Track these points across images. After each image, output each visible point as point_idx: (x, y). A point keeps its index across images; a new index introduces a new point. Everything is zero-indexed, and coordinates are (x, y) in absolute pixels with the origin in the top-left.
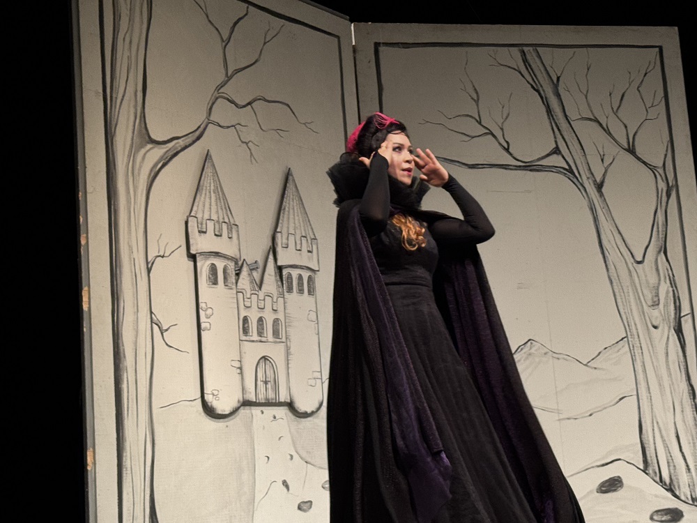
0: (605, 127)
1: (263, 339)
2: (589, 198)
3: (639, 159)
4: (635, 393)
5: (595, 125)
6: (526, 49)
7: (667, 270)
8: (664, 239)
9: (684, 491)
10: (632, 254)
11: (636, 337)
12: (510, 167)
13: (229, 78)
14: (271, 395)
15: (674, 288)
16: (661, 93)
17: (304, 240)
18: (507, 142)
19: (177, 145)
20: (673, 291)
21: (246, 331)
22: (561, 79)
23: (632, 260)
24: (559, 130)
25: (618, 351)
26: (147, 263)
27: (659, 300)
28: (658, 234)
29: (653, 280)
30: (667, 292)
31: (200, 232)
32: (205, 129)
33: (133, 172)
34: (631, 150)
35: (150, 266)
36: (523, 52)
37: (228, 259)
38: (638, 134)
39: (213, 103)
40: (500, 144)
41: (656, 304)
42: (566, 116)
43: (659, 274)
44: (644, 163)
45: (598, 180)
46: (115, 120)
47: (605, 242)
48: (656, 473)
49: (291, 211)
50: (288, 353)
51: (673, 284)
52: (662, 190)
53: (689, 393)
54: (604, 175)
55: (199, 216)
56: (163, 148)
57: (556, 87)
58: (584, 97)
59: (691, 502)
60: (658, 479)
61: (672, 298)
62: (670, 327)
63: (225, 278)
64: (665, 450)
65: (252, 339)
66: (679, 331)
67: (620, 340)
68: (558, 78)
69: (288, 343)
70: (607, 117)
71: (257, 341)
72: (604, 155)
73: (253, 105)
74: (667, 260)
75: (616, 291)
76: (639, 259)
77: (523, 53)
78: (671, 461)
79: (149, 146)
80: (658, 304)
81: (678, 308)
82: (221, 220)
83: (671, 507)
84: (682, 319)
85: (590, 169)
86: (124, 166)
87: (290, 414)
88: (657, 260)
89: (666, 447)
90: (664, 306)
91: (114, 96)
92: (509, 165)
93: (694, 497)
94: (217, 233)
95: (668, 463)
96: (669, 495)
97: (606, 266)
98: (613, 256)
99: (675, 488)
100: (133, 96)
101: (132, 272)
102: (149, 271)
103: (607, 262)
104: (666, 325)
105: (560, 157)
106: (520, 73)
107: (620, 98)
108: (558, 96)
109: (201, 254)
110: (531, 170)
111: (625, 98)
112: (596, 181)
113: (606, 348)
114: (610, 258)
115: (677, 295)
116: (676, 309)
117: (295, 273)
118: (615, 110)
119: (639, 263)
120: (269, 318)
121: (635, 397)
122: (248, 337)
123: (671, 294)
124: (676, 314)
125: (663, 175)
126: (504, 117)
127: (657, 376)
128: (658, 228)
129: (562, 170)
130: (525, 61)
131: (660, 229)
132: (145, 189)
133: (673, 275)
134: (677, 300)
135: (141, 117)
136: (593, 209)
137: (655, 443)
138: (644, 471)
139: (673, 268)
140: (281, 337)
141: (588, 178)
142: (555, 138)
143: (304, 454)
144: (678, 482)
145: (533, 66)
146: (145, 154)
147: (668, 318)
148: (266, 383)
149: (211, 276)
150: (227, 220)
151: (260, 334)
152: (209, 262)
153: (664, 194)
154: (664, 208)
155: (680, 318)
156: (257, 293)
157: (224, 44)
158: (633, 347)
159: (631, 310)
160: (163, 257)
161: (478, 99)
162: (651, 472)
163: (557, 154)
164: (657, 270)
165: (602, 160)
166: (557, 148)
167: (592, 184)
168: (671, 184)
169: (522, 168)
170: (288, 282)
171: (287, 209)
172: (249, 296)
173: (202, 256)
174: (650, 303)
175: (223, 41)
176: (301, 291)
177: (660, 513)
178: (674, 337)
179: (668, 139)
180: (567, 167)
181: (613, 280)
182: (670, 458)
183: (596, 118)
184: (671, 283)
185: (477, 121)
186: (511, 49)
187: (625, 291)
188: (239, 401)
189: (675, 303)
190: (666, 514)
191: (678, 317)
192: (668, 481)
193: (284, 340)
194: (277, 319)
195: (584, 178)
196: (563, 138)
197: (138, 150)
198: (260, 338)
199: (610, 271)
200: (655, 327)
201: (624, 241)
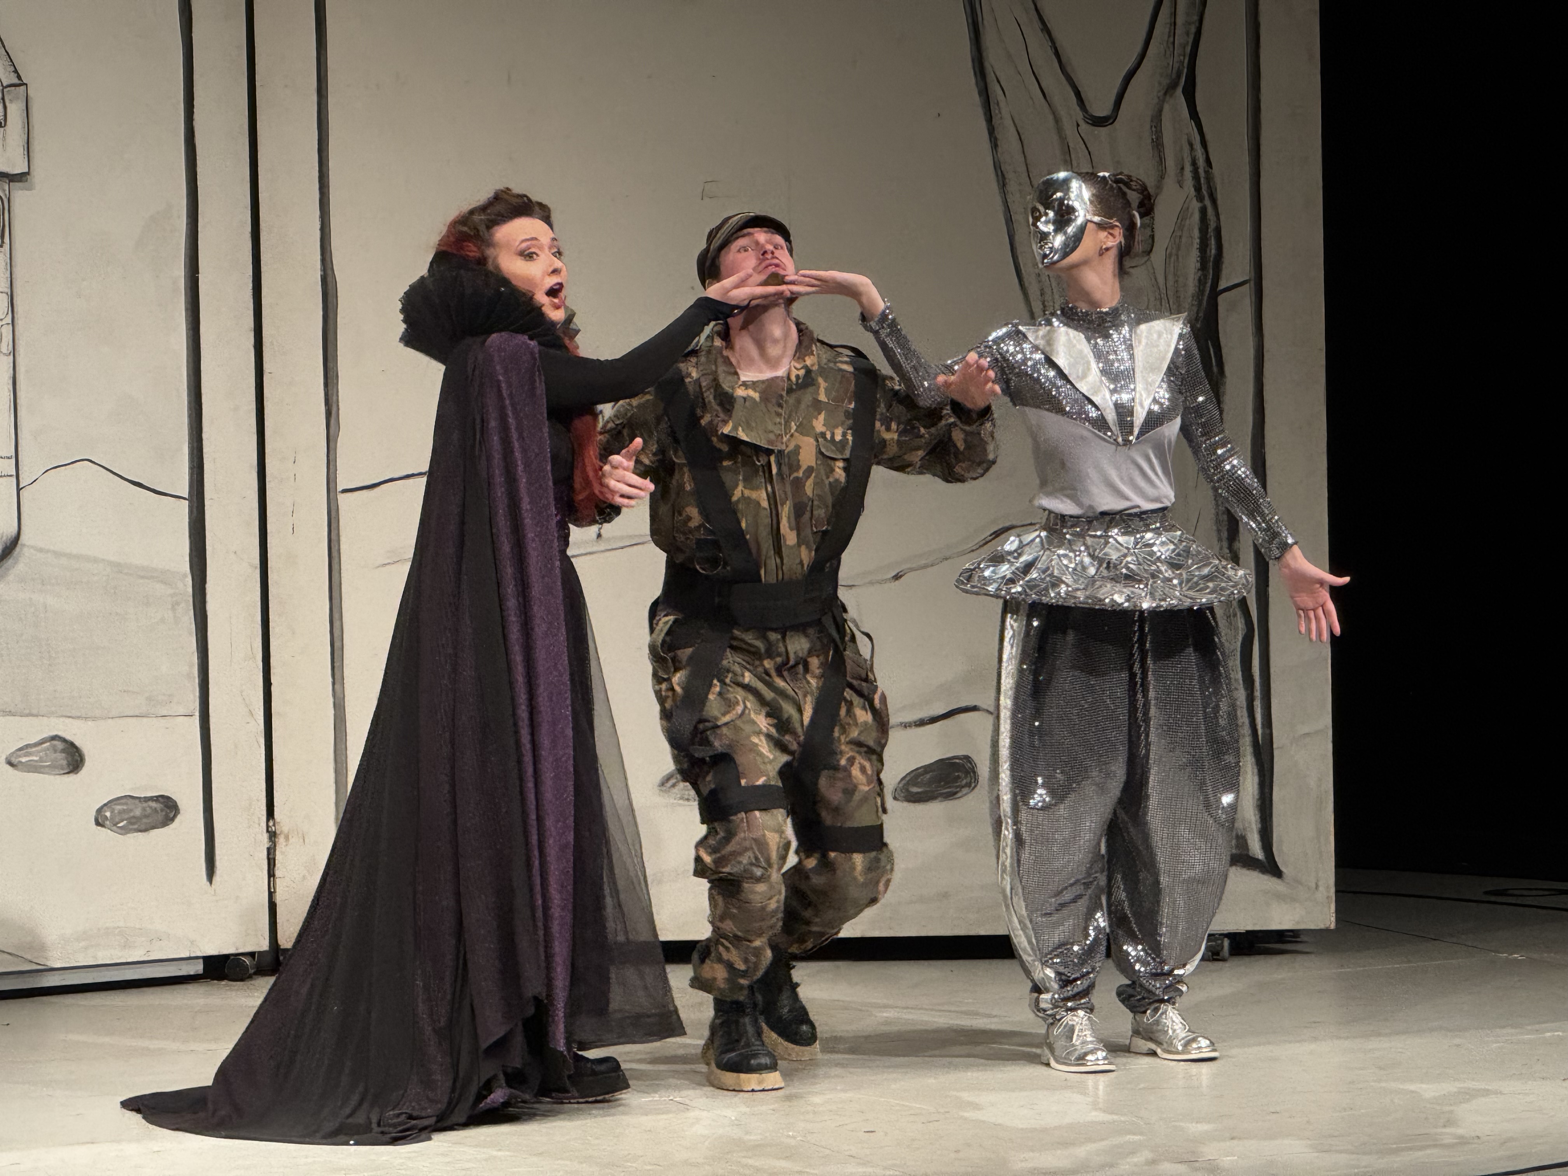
7: (1191, 144)
8: (1188, 51)
10: (1078, 94)
15: (1207, 202)
20: (1203, 211)
23: (1079, 115)
28: (1172, 34)
30: (1183, 215)
43: (1161, 160)
47: (994, 59)
51: (1205, 188)
61: (1196, 233)
74: (1194, 113)
76: (1102, 109)
80: (1149, 252)
84: (1221, 299)
88: (1157, 117)
90: (1168, 256)
97: (991, 131)
98: (1015, 97)
114: (1005, 110)
115: (1212, 225)
116: (1203, 267)
119: (1099, 122)
124: (1201, 282)
131: (1180, 20)
133: (1208, 162)
134: (1210, 238)
139: (1208, 137)
155: (1215, 294)
164: (1158, 144)
181: (1010, 176)
184: (1198, 189)
189: (1203, 246)
199: (1003, 146)
201: (1057, 54)
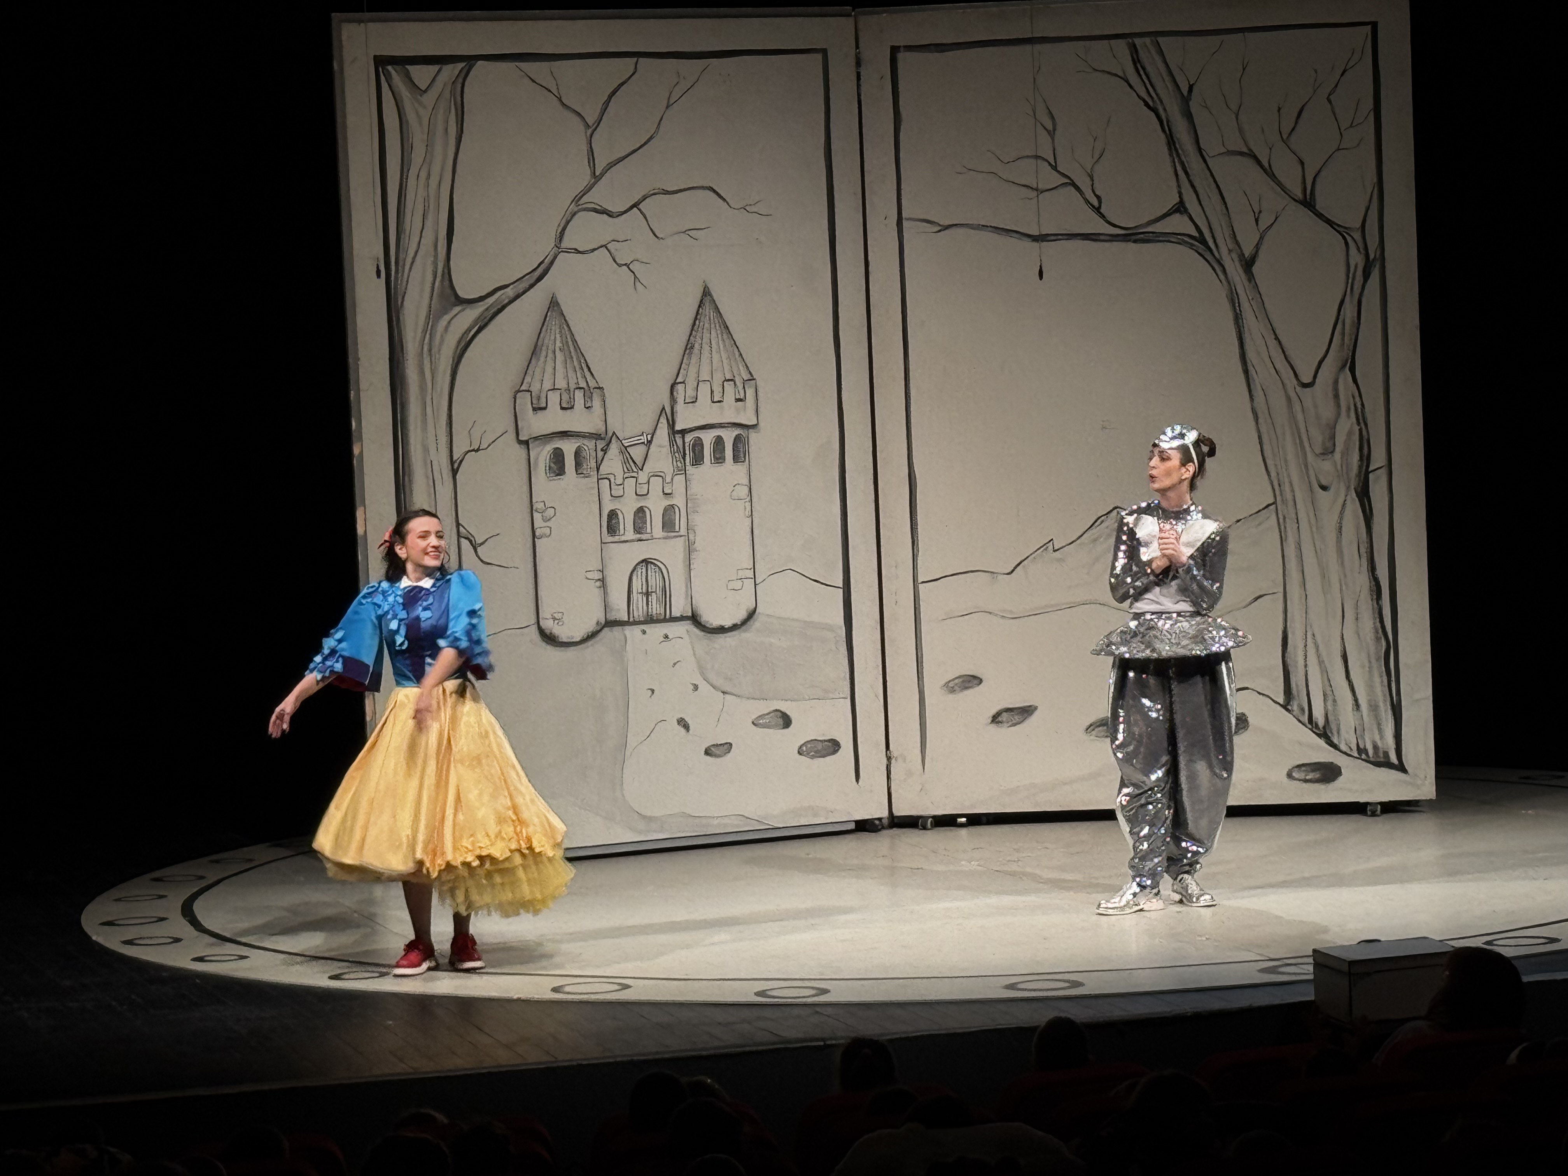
0: (1266, 165)
1: (644, 537)
2: (1229, 283)
3: (1320, 216)
4: (1281, 590)
5: (1249, 162)
6: (1138, 41)
7: (1353, 397)
8: (1351, 348)
9: (1347, 737)
10: (1295, 372)
11: (1291, 503)
12: (1102, 237)
13: (596, 178)
14: (656, 609)
15: (1363, 427)
16: (1368, 104)
17: (729, 386)
18: (1099, 198)
19: (503, 297)
20: (1361, 431)
21: (612, 529)
22: (1194, 87)
23: (1294, 382)
24: (1186, 173)
25: (1260, 524)
26: (452, 462)
27: (1334, 445)
28: (1343, 339)
29: (1327, 412)
30: (1350, 433)
31: (534, 409)
32: (552, 263)
33: (430, 349)
34: (1308, 203)
35: (456, 466)
36: (1134, 46)
37: (584, 437)
38: (1323, 173)
39: (568, 222)
40: (1087, 202)
41: (1328, 451)
42: (1200, 150)
43: (1338, 406)
44: (1329, 222)
45: (1248, 252)
46: (403, 288)
47: (1251, 355)
48: (1303, 710)
49: (706, 347)
50: (690, 549)
51: (1361, 419)
52: (1356, 266)
53: (1371, 591)
54: (1258, 247)
55: (535, 388)
56: (482, 306)
57: (1185, 101)
58: (1234, 116)
59: (1356, 755)
60: (1305, 719)
61: (1357, 443)
62: (1348, 488)
63: (578, 465)
64: (1322, 675)
65: (623, 538)
66: (1363, 494)
67: (1264, 509)
68: (1191, 88)
69: (691, 537)
70: (1270, 149)
71: (632, 541)
72: (1260, 212)
73: (640, 206)
74: (1355, 380)
75: (1263, 429)
76: (1306, 379)
77: (1134, 49)
78: (1329, 692)
79: (457, 309)
80: (1332, 452)
81: (1365, 458)
82: (572, 386)
83: (1322, 760)
84: (1371, 475)
85: (1235, 237)
86: (417, 344)
87: (696, 631)
88: (1336, 382)
89: (1324, 672)
90: (1343, 455)
91: (401, 256)
92: (1099, 234)
93: (1362, 746)
94: (564, 405)
95: (1325, 695)
96: (1321, 742)
98: (1262, 374)
99: (1332, 733)
100: (432, 249)
101: (427, 477)
102: (455, 472)
103: (1252, 386)
104: (1342, 484)
105: (1186, 218)
106: (1127, 82)
107: (1296, 115)
108: (1188, 115)
109: (536, 438)
110: (1135, 241)
111: (1304, 114)
112: (1243, 255)
113: (1238, 521)
114: (1257, 379)
115: (1365, 438)
116: (1361, 459)
117: (708, 438)
118: (1285, 137)
119: (1305, 386)
120: (656, 506)
121: (1281, 596)
122: (617, 537)
123: (1356, 437)
124: (1360, 467)
125: (1361, 245)
126: (1096, 156)
127: (1320, 564)
128: (1344, 328)
129: (1186, 239)
130: (1136, 61)
131: (1347, 331)
132: (450, 368)
133: (1363, 405)
134: (1365, 445)
135: (443, 275)
136: (1233, 300)
137: (1306, 666)
138: (1285, 707)
139: (1363, 392)
140: (677, 528)
141: (1230, 251)
142: (1179, 186)
143: (719, 682)
144: (1338, 726)
145: (1149, 68)
146: (449, 322)
147: (1347, 473)
148: (648, 594)
149: (552, 465)
150: (583, 384)
151: (638, 529)
152: (549, 448)
153: (1360, 273)
154: (1356, 296)
155: (1367, 473)
156: (635, 474)
157: (589, 132)
158: (1284, 518)
159: (1286, 461)
160: (477, 450)
161: (1054, 130)
162: (1295, 708)
163: (1181, 213)
164: (1336, 396)
165: (1257, 220)
166: (1181, 202)
167: (1236, 260)
168: (1372, 256)
169: (1120, 238)
170: (694, 451)
171: (697, 346)
172: (619, 481)
173: (537, 442)
174: (1318, 450)
175: (587, 126)
176: (719, 458)
177: (1303, 768)
178: (1354, 506)
179: (1375, 180)
180: (1196, 234)
181: (1260, 415)
182: (1329, 688)
183: (1250, 150)
184: (1358, 419)
185: (1050, 164)
186: (1113, 42)
187: (1279, 431)
188: (598, 623)
189: (1361, 449)
190: (1313, 771)
191: (1363, 472)
192: (1321, 722)
193: (683, 531)
194: (672, 506)
195: (1224, 250)
196: (1193, 186)
197: (438, 318)
198: (638, 536)
199: (1256, 400)
200: (1324, 488)
201: (1283, 351)
